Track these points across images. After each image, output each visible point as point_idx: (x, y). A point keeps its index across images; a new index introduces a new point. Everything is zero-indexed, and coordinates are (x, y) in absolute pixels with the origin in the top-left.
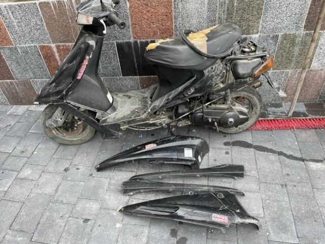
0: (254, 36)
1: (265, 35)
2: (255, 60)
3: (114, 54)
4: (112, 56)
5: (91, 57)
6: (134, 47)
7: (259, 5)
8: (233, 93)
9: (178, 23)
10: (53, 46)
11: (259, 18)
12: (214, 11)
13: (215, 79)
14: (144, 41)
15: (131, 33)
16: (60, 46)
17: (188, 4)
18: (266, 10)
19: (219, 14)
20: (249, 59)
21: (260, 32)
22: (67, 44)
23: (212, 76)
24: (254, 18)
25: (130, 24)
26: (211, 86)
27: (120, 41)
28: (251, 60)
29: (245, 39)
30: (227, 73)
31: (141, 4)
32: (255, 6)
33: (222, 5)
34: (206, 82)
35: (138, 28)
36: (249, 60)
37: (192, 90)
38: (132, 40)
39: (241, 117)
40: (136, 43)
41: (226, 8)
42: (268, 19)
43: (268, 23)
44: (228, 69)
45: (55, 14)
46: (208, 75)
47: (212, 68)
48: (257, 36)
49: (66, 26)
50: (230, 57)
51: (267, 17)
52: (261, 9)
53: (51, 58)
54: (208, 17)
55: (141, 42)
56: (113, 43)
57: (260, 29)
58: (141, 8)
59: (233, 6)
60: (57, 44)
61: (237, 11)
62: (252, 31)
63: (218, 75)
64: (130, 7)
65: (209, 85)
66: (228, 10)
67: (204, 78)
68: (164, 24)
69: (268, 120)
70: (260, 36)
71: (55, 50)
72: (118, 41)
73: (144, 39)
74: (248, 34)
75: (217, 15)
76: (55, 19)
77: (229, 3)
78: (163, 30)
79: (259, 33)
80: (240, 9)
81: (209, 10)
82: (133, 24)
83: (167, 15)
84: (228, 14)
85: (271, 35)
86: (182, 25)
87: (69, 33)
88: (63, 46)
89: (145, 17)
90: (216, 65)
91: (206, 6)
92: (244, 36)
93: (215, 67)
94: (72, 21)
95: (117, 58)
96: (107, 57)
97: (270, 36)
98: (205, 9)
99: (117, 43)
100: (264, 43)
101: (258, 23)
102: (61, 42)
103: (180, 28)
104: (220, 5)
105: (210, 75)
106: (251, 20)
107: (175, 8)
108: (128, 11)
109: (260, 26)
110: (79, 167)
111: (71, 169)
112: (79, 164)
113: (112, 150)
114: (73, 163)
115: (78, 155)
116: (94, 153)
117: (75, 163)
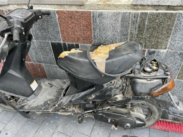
0: (162, 51)
1: (173, 51)
2: (155, 81)
3: (50, 50)
4: (48, 51)
5: (5, 61)
6: (64, 47)
7: (169, 25)
8: (134, 101)
9: (96, 33)
11: (168, 37)
12: (127, 27)
13: (115, 91)
14: (70, 43)
15: (61, 37)
17: (104, 20)
18: (176, 31)
19: (131, 30)
20: (149, 79)
21: (169, 49)
23: (111, 89)
24: (163, 37)
25: (60, 30)
26: (110, 96)
27: (53, 42)
28: (150, 81)
29: (154, 52)
30: (126, 87)
31: (66, 16)
32: (165, 26)
33: (134, 23)
34: (105, 93)
35: (65, 34)
36: (148, 81)
37: (93, 96)
38: (62, 42)
39: (138, 122)
40: (64, 44)
41: (137, 26)
42: (176, 39)
43: (176, 42)
44: (128, 84)
46: (107, 88)
47: (111, 82)
48: (165, 51)
50: (130, 75)
51: (176, 37)
52: (171, 30)
54: (121, 32)
55: (68, 44)
56: (49, 43)
57: (168, 46)
58: (67, 19)
59: (144, 24)
61: (147, 29)
62: (160, 47)
63: (118, 88)
64: (59, 18)
65: (108, 95)
66: (139, 27)
67: (103, 89)
68: (85, 33)
69: (166, 122)
70: (167, 52)
72: (52, 41)
73: (70, 42)
74: (156, 49)
75: (129, 31)
77: (141, 22)
78: (85, 37)
79: (167, 49)
80: (150, 28)
81: (122, 26)
82: (61, 31)
83: (87, 27)
84: (139, 31)
85: (179, 52)
86: (100, 35)
89: (70, 26)
90: (115, 80)
91: (120, 23)
92: (153, 50)
93: (114, 82)
95: (52, 52)
96: (45, 51)
97: (177, 52)
98: (119, 24)
99: (51, 42)
100: (171, 58)
101: (167, 41)
103: (98, 37)
104: (132, 22)
105: (109, 88)
106: (160, 38)
107: (93, 21)
108: (57, 21)
109: (169, 44)
110: (8, 132)
111: (2, 133)
112: (9, 129)
113: (36, 123)
114: (5, 128)
115: (11, 122)
116: (22, 122)
117: (7, 128)
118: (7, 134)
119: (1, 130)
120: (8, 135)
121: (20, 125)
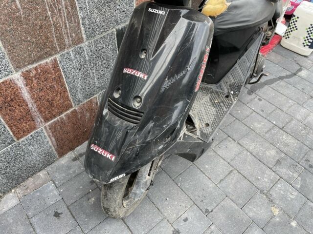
10: (17, 77)
16: (29, 72)
22: (43, 62)
27: (121, 27)
45: (19, 6)
49: (41, 27)
53: (13, 104)
56: (113, 33)
60: (24, 70)
71: (20, 83)
76: (19, 17)
87: (47, 38)
88: (36, 69)
94: (53, 12)
99: (117, 30)
102: (32, 63)
110: (183, 217)
111: (179, 228)
112: (177, 214)
113: (186, 170)
114: (172, 220)
115: (163, 208)
116: (173, 189)
117: (173, 217)
118: (186, 220)
119: (172, 229)
120: (190, 219)
121: (178, 194)
